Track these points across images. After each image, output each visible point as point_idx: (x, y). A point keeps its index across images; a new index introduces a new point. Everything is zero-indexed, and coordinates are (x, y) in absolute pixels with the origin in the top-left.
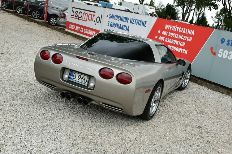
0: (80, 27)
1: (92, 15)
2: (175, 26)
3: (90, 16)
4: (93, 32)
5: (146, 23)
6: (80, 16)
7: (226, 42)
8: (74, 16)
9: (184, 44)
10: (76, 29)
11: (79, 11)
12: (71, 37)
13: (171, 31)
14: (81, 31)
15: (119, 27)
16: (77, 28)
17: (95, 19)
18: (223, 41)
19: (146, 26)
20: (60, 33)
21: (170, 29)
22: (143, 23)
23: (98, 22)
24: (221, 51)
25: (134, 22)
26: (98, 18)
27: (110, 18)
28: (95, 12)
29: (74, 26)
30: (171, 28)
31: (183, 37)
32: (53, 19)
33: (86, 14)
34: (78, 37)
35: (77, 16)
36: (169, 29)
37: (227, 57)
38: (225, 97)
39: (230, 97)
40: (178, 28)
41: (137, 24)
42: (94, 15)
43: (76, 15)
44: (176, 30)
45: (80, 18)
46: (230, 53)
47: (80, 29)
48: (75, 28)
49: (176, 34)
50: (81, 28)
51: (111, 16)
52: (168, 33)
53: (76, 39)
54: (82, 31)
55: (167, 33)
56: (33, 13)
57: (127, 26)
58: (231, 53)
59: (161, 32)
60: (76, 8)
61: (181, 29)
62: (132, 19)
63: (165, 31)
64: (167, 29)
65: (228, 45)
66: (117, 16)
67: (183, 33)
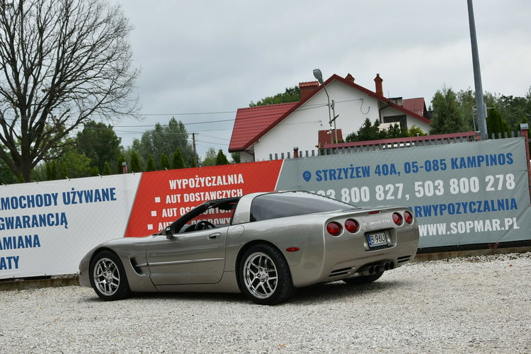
2: (195, 178)
5: (114, 191)
7: (314, 176)
13: (188, 190)
15: (31, 222)
18: (307, 176)
21: (184, 187)
22: (105, 194)
25: (77, 200)
30: (184, 184)
31: (221, 195)
36: (180, 187)
40: (202, 180)
41: (87, 202)
44: (200, 183)
46: (328, 193)
49: (202, 194)
52: (182, 198)
55: (179, 198)
57: (57, 215)
58: (331, 193)
59: (163, 199)
61: (210, 179)
62: (68, 193)
63: (173, 195)
64: (175, 188)
65: (319, 179)
66: (14, 198)
67: (217, 186)
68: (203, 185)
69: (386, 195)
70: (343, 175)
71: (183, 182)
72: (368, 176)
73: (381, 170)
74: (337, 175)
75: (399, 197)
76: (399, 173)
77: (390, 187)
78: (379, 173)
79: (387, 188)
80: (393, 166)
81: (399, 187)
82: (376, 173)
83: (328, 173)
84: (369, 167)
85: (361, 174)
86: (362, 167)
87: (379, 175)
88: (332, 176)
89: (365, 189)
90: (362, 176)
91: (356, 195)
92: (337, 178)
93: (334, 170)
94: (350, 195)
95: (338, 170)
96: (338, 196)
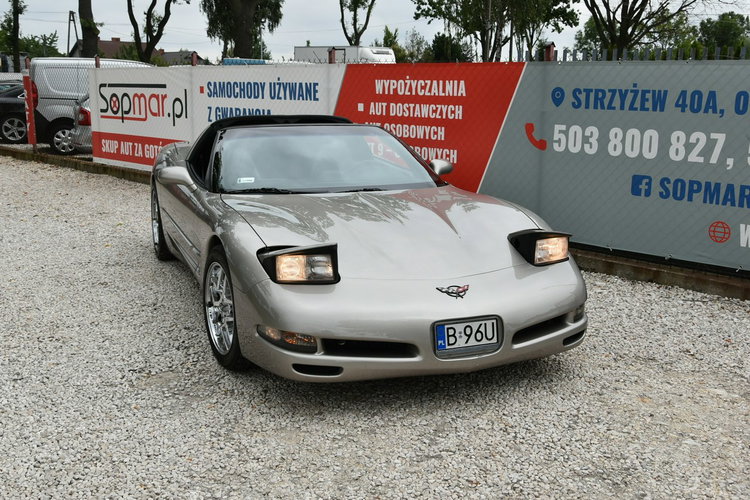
0: (131, 144)
1: (157, 97)
2: (404, 79)
3: (154, 100)
5: (317, 88)
6: (126, 107)
7: (569, 99)
8: (110, 113)
9: (441, 133)
10: (122, 151)
11: (119, 92)
12: (110, 179)
13: (395, 98)
14: (136, 155)
16: (126, 148)
18: (558, 97)
19: (317, 99)
20: (78, 172)
21: (392, 93)
22: (309, 91)
23: (179, 116)
24: (560, 132)
25: (282, 95)
26: (177, 103)
27: (210, 96)
28: (164, 86)
29: (116, 142)
30: (392, 87)
31: (435, 111)
32: (64, 133)
33: (142, 99)
34: (132, 176)
35: (118, 109)
36: (386, 93)
37: (583, 147)
38: (598, 283)
39: (614, 279)
40: (414, 84)
41: (291, 98)
42: (164, 97)
43: (114, 107)
44: (410, 90)
45: (127, 113)
46: (587, 133)
47: (134, 147)
48: (119, 149)
49: (412, 105)
50: (136, 144)
51: (212, 88)
52: (388, 108)
53: (127, 182)
54: (141, 153)
55: (384, 108)
56: (6, 127)
58: (592, 133)
59: (367, 108)
60: (111, 85)
61: (423, 85)
62: (274, 84)
63: (379, 102)
64: (381, 93)
65: (576, 106)
66: (229, 83)
67: (431, 96)
68: (414, 93)
69: (688, 152)
70: (617, 102)
71: (392, 84)
72: (662, 110)
73: (688, 102)
74: (606, 102)
75: (714, 160)
76: (722, 112)
77: (699, 137)
78: (683, 107)
79: (693, 139)
80: (712, 95)
81: (716, 141)
82: (677, 105)
83: (592, 95)
84: (666, 92)
85: (649, 105)
86: (654, 91)
87: (683, 111)
88: (599, 102)
89: (652, 134)
90: (651, 109)
91: (635, 143)
92: (606, 106)
93: (603, 92)
94: (623, 141)
95: (610, 91)
96: (604, 140)
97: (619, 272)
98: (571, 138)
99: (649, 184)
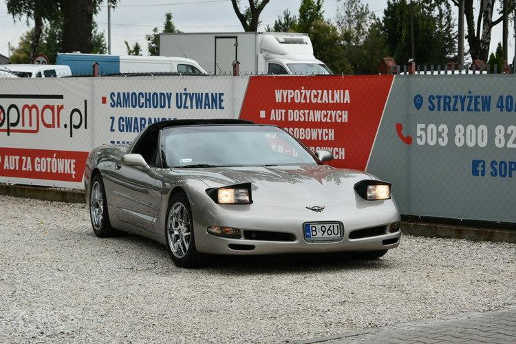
0: (17, 158)
1: (52, 108)
2: (300, 89)
3: (48, 111)
4: (67, 162)
5: (222, 97)
6: (13, 119)
7: (426, 103)
9: (332, 135)
10: (6, 166)
11: (5, 103)
13: (293, 105)
14: (24, 169)
15: (146, 126)
16: (11, 163)
17: (65, 117)
18: (418, 102)
19: (223, 108)
21: (289, 101)
22: (214, 100)
23: (77, 127)
24: (421, 129)
25: (188, 104)
26: (76, 114)
27: (113, 106)
28: (61, 97)
30: (290, 97)
31: (326, 116)
33: (34, 110)
34: (19, 192)
35: (3, 121)
36: (285, 101)
37: (437, 140)
40: (308, 93)
41: (197, 108)
42: (60, 108)
44: (305, 98)
45: (14, 125)
46: (440, 130)
47: (21, 161)
48: (2, 164)
49: (307, 112)
50: (24, 158)
51: (115, 98)
52: (286, 114)
54: (29, 167)
55: (283, 114)
58: (443, 129)
59: (268, 114)
61: (316, 94)
62: (181, 94)
63: (278, 109)
64: (280, 101)
66: (134, 94)
67: (322, 103)
68: (308, 101)
69: (507, 141)
70: (459, 106)
71: (289, 94)
72: (488, 110)
73: (504, 104)
74: (452, 105)
77: (513, 129)
78: (501, 107)
79: (509, 131)
82: (498, 107)
83: (442, 100)
84: (490, 97)
85: (480, 107)
86: (482, 96)
87: (502, 110)
88: (447, 105)
89: (483, 128)
90: (481, 110)
91: (472, 135)
92: (452, 107)
93: (449, 97)
94: (465, 135)
95: (454, 97)
96: (451, 135)
97: (466, 236)
98: (429, 134)
99: (483, 166)
